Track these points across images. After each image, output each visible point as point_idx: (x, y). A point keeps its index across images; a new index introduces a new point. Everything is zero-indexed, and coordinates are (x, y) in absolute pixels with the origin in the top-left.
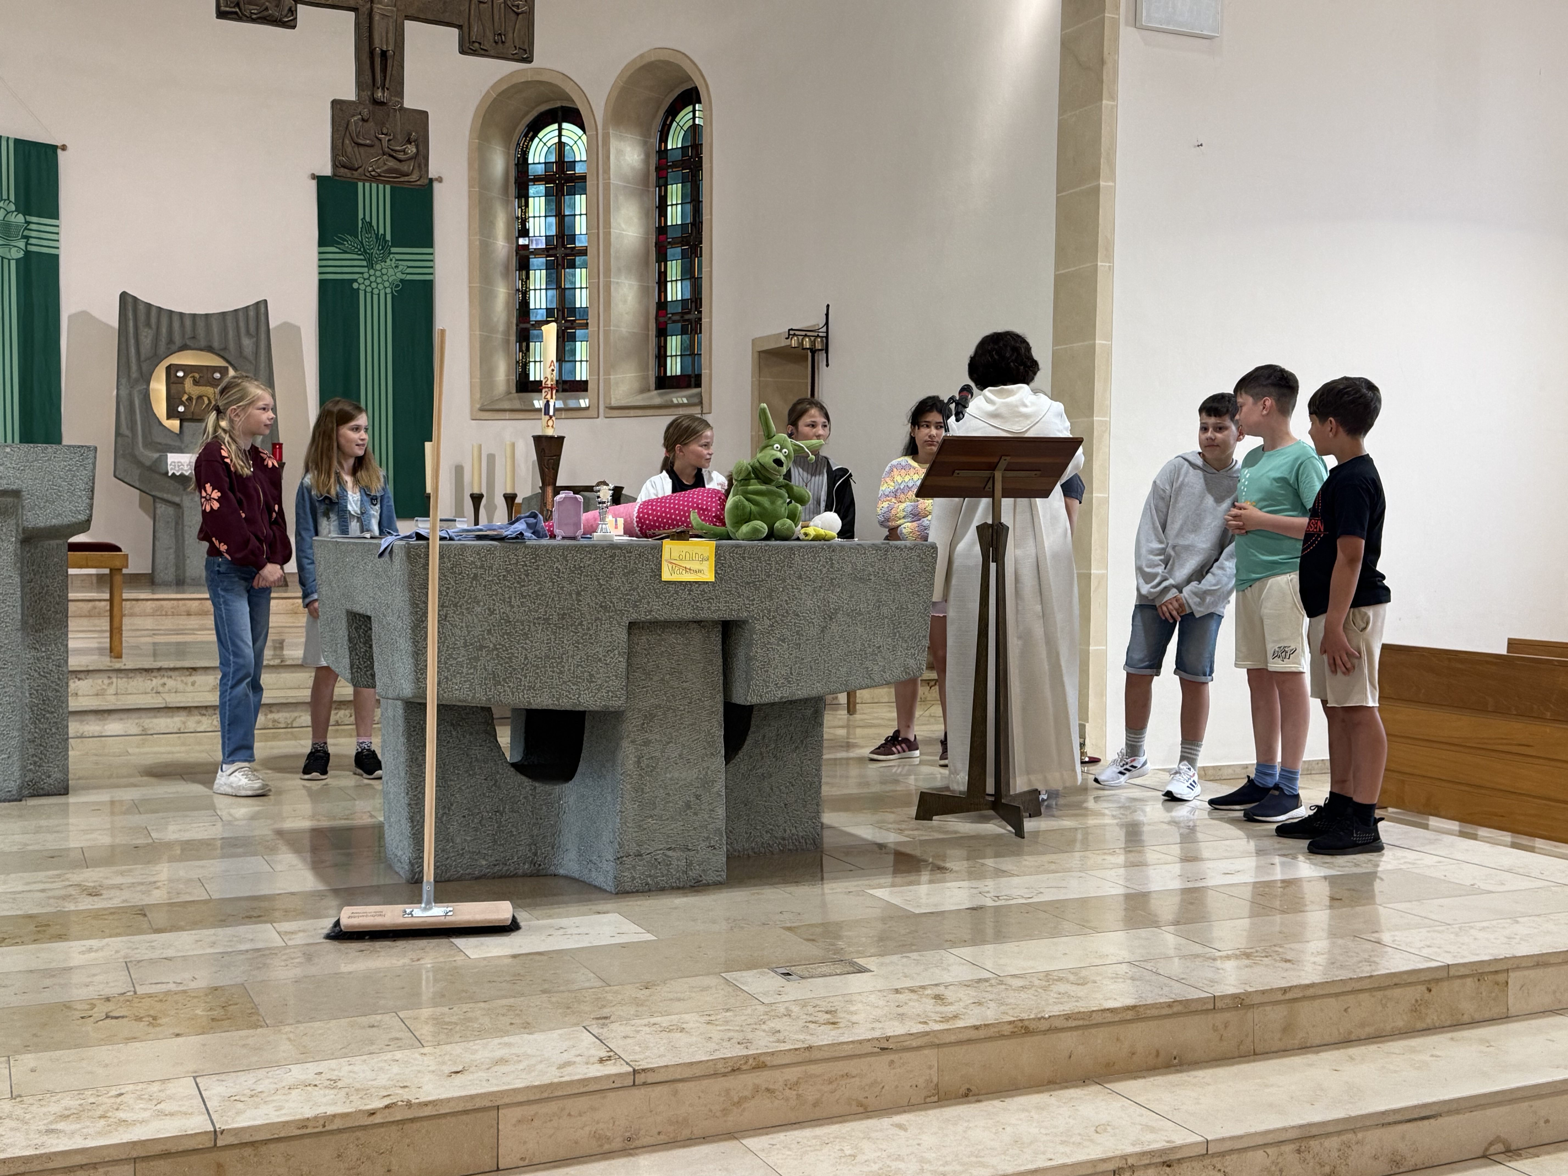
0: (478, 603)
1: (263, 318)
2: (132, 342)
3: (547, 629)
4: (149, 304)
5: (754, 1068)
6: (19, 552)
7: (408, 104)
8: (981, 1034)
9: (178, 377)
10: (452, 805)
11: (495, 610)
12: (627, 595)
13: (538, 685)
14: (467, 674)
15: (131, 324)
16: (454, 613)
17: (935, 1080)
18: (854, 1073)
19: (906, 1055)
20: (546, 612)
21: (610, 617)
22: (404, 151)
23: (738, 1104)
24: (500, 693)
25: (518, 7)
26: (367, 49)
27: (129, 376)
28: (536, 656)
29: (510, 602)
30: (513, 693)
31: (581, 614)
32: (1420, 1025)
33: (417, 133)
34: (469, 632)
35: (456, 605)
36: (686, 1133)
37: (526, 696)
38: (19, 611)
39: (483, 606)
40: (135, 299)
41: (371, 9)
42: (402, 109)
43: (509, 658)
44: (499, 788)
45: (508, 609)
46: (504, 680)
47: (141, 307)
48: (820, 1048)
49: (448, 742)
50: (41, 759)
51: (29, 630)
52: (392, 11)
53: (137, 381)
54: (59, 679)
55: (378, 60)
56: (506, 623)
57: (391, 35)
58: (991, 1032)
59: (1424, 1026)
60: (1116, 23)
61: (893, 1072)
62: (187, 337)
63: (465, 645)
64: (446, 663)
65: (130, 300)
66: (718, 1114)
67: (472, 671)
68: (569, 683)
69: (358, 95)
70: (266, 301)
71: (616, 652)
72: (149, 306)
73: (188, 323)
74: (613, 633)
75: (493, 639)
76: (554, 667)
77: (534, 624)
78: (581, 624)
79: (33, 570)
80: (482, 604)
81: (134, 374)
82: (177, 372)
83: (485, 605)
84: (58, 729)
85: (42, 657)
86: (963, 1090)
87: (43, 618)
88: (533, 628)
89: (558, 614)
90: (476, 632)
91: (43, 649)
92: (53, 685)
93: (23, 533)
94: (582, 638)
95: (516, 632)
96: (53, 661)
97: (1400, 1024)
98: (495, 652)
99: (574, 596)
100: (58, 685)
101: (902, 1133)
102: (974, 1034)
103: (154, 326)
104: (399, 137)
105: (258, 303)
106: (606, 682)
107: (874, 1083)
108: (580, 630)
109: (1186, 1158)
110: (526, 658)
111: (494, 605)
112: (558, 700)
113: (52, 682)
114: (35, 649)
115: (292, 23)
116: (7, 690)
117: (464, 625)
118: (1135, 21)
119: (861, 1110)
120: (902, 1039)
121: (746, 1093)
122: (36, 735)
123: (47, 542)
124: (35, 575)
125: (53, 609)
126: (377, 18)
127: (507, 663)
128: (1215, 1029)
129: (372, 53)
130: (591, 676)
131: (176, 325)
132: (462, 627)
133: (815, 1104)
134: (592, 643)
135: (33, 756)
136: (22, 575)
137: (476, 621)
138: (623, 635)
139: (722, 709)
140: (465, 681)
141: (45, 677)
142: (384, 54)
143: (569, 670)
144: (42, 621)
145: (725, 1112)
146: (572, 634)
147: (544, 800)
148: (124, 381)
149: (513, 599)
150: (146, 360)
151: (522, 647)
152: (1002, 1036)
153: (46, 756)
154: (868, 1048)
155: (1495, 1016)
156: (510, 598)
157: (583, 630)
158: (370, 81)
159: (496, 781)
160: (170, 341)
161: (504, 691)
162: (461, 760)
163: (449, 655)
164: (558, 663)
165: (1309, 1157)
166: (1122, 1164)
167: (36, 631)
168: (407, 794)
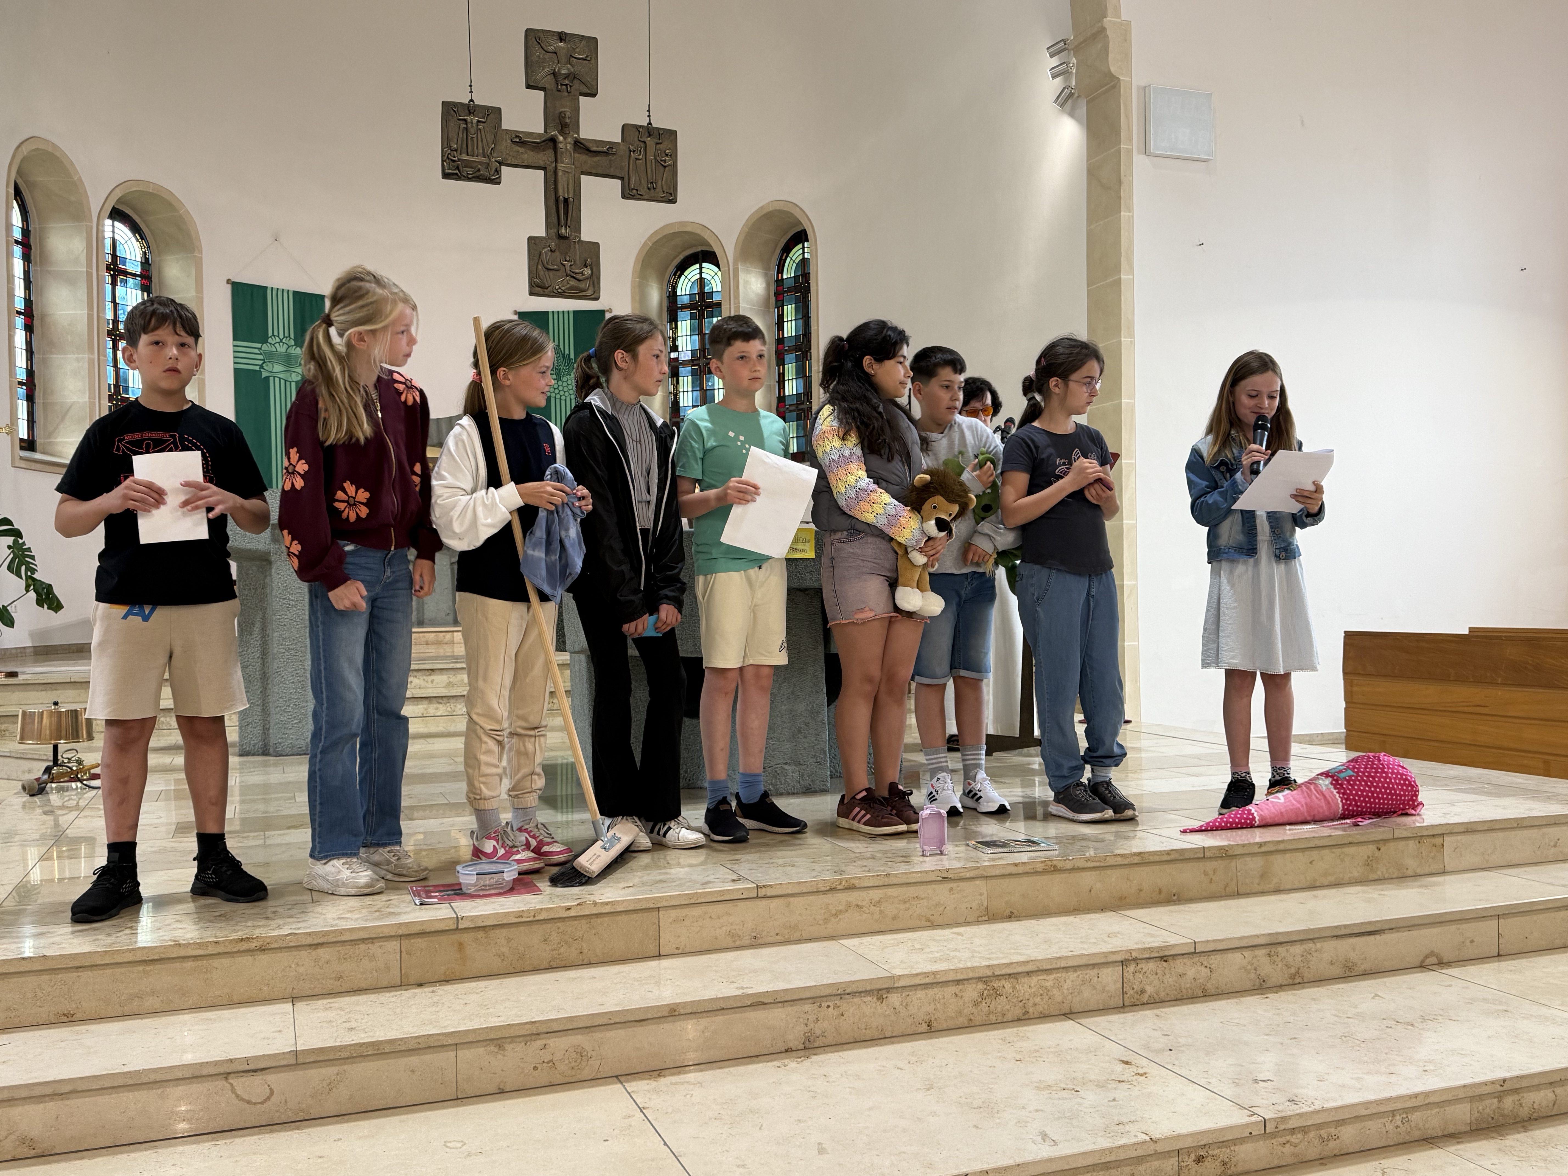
5: (846, 889)
7: (585, 237)
8: (1020, 869)
17: (985, 904)
18: (923, 896)
19: (962, 884)
22: (582, 273)
23: (836, 915)
25: (665, 161)
26: (553, 196)
32: (1372, 876)
33: (591, 259)
36: (797, 935)
41: (556, 167)
42: (580, 241)
48: (896, 875)
52: (571, 168)
55: (561, 206)
57: (571, 186)
58: (1027, 868)
59: (1376, 877)
60: (1130, 152)
61: (953, 897)
66: (821, 922)
69: (547, 232)
86: (1007, 913)
97: (1356, 874)
101: (960, 937)
102: (1014, 870)
104: (578, 262)
107: (938, 905)
109: (1179, 955)
115: (498, 180)
118: (1146, 151)
119: (929, 924)
120: (959, 871)
121: (841, 908)
126: (560, 174)
128: (1206, 874)
129: (557, 200)
133: (894, 918)
139: (823, 657)
142: (566, 200)
145: (826, 921)
152: (1036, 873)
154: (932, 877)
155: (1434, 871)
158: (555, 220)
165: (1278, 960)
166: (1127, 956)
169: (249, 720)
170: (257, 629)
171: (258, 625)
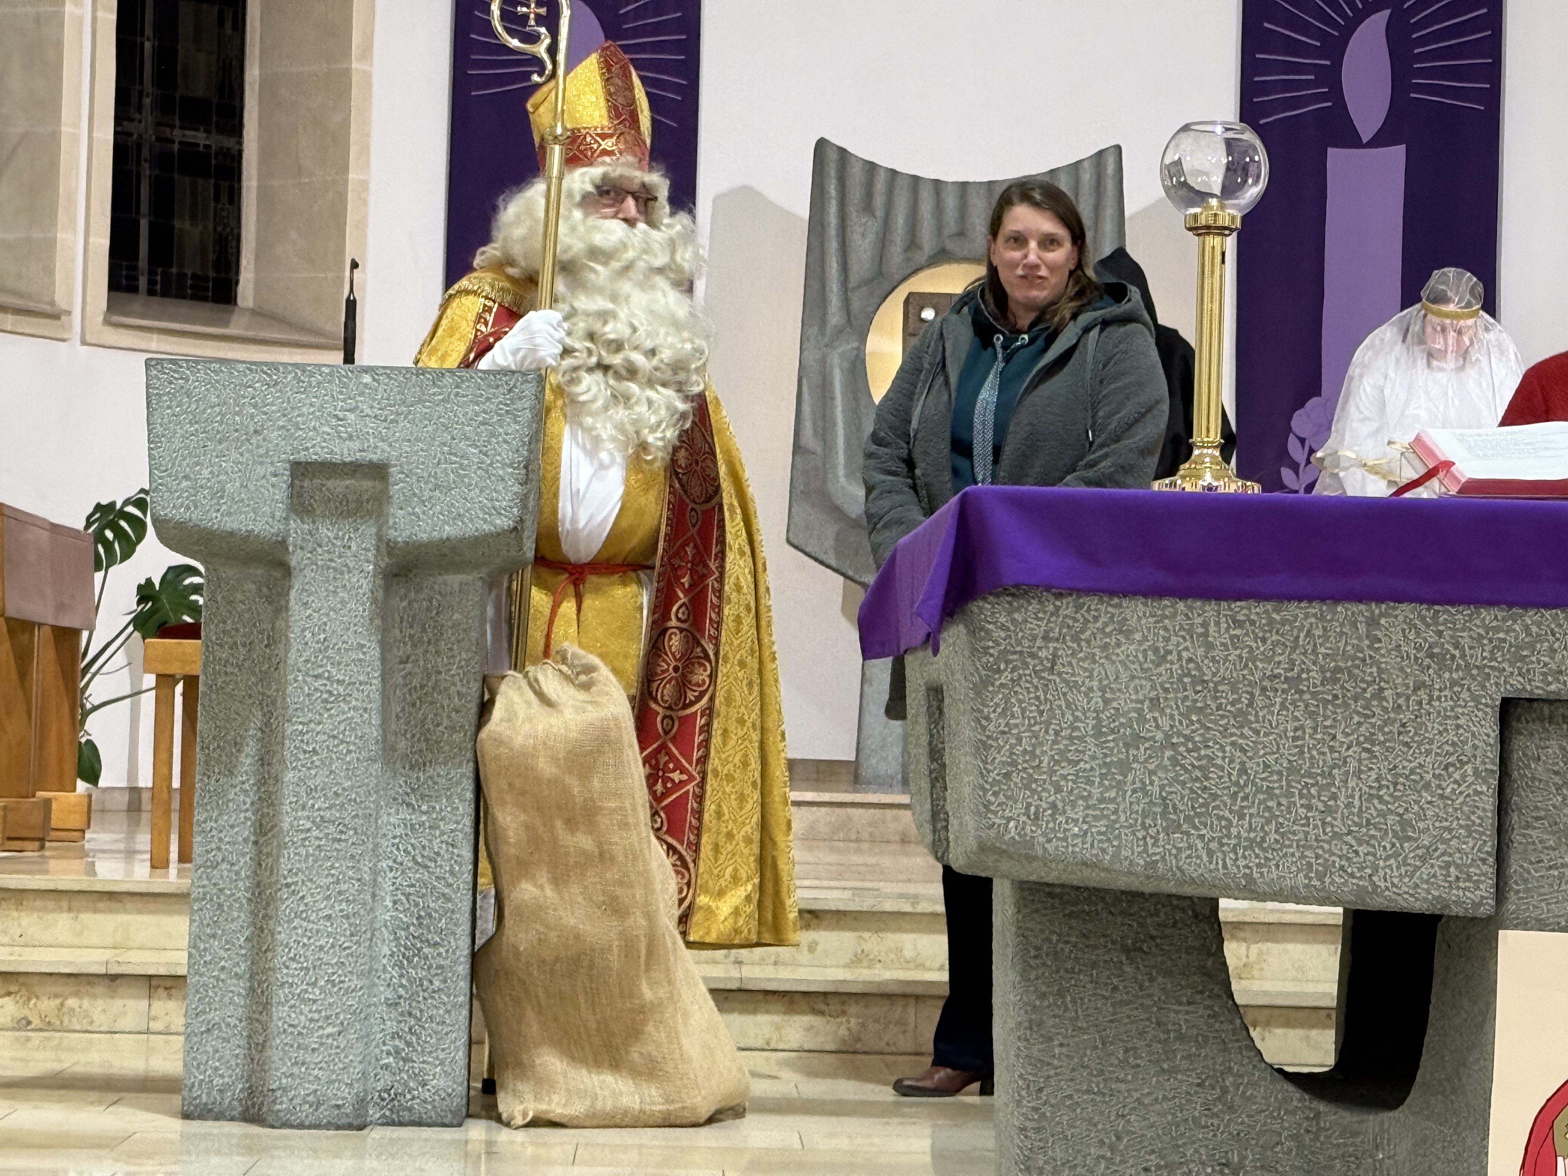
0: (1128, 634)
1: (1110, 185)
2: (833, 246)
3: (1294, 703)
4: (872, 163)
6: (380, 595)
9: (923, 321)
10: (1119, 1138)
11: (1170, 652)
12: (1497, 630)
13: (1274, 836)
14: (1102, 800)
15: (833, 208)
16: (1073, 655)
20: (1292, 662)
21: (1454, 683)
24: (1179, 850)
27: (823, 322)
28: (1266, 766)
29: (1206, 635)
30: (1210, 853)
31: (1380, 671)
34: (1107, 702)
35: (1076, 639)
37: (1241, 863)
38: (376, 721)
39: (1140, 643)
40: (843, 152)
43: (1200, 768)
44: (1231, 1108)
45: (1201, 651)
46: (1188, 819)
47: (856, 174)
49: (1115, 989)
50: (409, 1044)
51: (398, 765)
53: (839, 332)
54: (452, 872)
56: (1193, 684)
62: (946, 232)
63: (1098, 733)
64: (1052, 773)
65: (833, 156)
67: (1113, 794)
68: (1349, 839)
70: (1118, 148)
71: (1469, 769)
72: (871, 167)
73: (951, 202)
74: (1461, 721)
75: (1165, 723)
76: (1310, 796)
77: (1264, 689)
78: (1379, 695)
79: (411, 637)
80: (1138, 636)
81: (835, 317)
82: (922, 309)
83: (1145, 639)
84: (445, 981)
85: (422, 824)
87: (427, 740)
88: (1260, 701)
89: (1323, 670)
90: (1124, 703)
91: (424, 808)
92: (440, 886)
93: (389, 554)
94: (1381, 728)
95: (1219, 708)
96: (443, 833)
98: (1168, 753)
99: (1362, 628)
100: (450, 885)
103: (880, 213)
105: (1100, 153)
106: (1446, 842)
108: (1378, 711)
110: (1243, 771)
111: (1167, 640)
112: (1321, 877)
113: (438, 878)
114: (409, 805)
116: (344, 887)
117: (1095, 684)
122: (401, 991)
123: (440, 579)
124: (414, 646)
125: (446, 722)
127: (1197, 779)
130: (1404, 824)
131: (926, 208)
132: (1091, 689)
134: (1407, 744)
135: (395, 1035)
136: (385, 647)
137: (1124, 677)
138: (1490, 730)
140: (1095, 818)
141: (426, 867)
143: (1349, 805)
144: (424, 745)
146: (1356, 719)
147: (1338, 1145)
148: (814, 331)
149: (1212, 628)
150: (859, 286)
151: (1233, 744)
153: (418, 1038)
156: (1205, 625)
157: (1384, 709)
159: (1225, 1091)
160: (912, 244)
161: (1190, 847)
162: (1142, 1034)
163: (1060, 752)
164: (1322, 788)
167: (412, 768)
168: (1019, 1103)
169: (215, 1016)
170: (247, 761)
171: (251, 748)
